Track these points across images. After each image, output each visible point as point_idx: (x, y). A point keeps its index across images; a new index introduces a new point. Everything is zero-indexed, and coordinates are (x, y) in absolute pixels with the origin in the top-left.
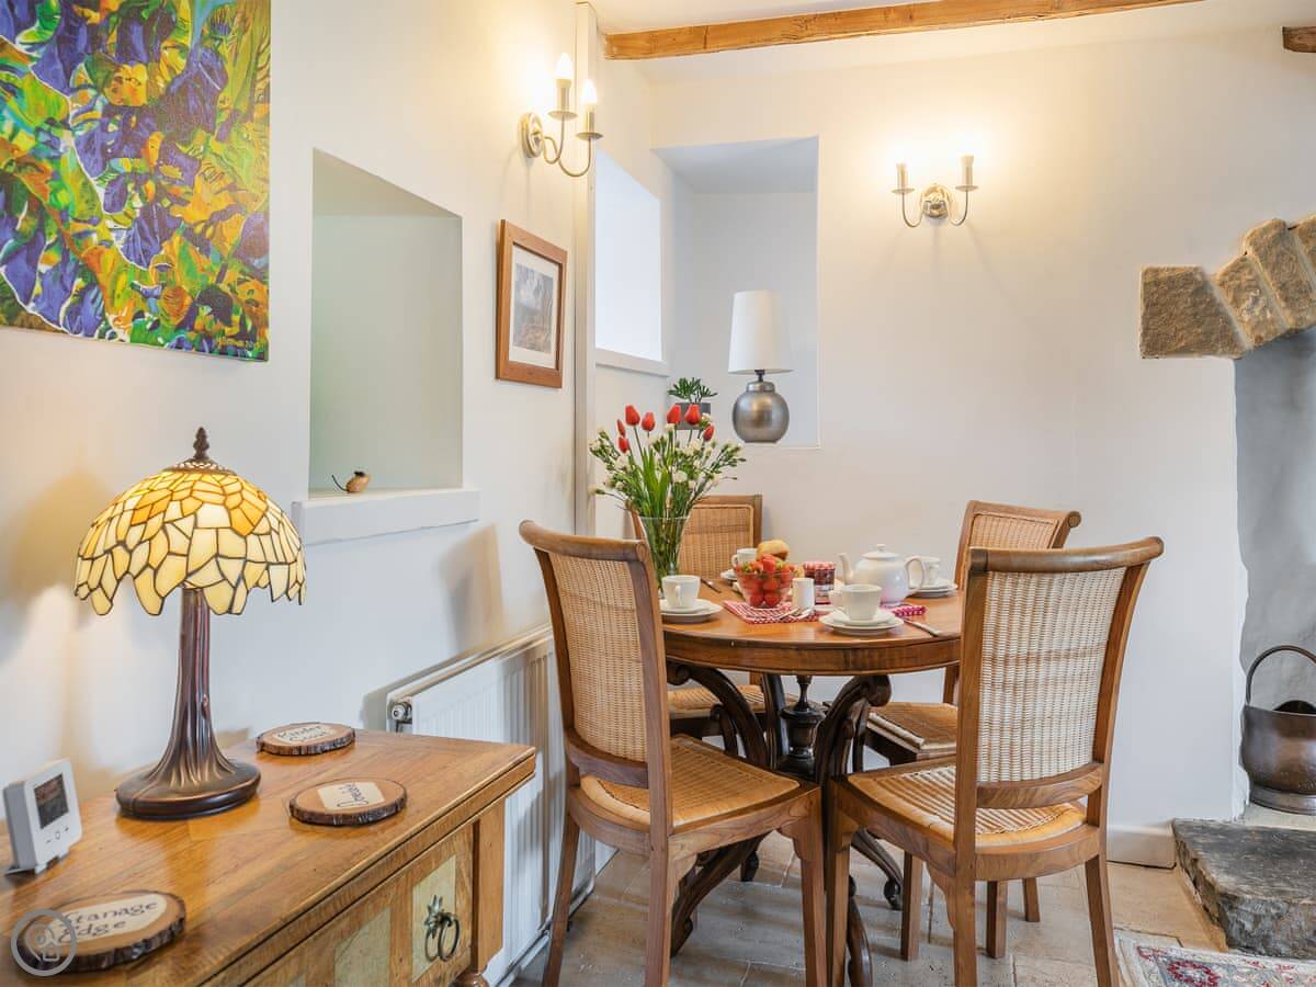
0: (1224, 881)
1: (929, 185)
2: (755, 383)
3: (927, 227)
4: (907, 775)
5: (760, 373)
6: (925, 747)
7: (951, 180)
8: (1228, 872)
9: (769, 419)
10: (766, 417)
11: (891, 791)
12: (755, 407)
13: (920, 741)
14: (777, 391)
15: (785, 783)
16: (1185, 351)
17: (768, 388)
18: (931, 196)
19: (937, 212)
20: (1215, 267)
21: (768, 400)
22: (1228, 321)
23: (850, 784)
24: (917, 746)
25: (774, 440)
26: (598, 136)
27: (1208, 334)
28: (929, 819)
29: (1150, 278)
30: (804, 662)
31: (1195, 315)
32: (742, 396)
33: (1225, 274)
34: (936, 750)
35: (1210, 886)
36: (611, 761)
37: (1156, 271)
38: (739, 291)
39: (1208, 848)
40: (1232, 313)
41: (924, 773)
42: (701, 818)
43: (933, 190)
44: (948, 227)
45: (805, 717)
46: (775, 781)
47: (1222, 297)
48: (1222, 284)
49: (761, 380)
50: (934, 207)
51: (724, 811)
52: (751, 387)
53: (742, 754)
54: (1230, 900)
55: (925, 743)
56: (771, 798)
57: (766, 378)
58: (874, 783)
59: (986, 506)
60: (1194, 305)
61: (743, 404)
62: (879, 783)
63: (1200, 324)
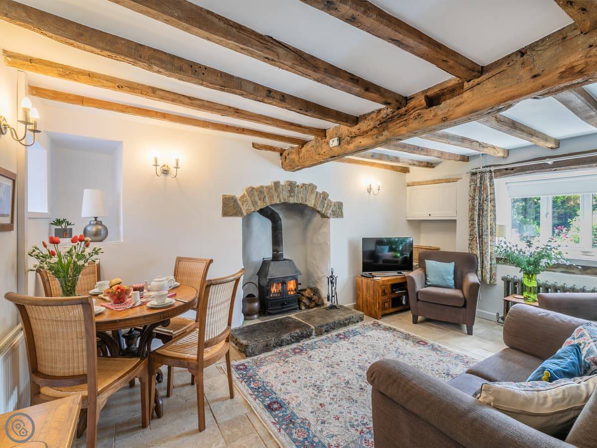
0: (244, 342)
1: (164, 164)
2: (93, 221)
3: (163, 176)
4: (174, 344)
5: (96, 218)
6: (174, 333)
7: (171, 165)
8: (245, 339)
9: (100, 234)
10: (99, 232)
11: (172, 351)
12: (94, 230)
13: (172, 331)
14: (103, 223)
15: (134, 360)
16: (231, 216)
17: (100, 223)
18: (164, 168)
19: (166, 172)
20: (238, 196)
21: (100, 227)
22: (241, 209)
23: (157, 353)
24: (172, 333)
25: (101, 241)
26: (39, 132)
27: (237, 212)
28: (187, 356)
29: (224, 197)
30: (146, 321)
31: (234, 207)
32: (88, 225)
33: (241, 197)
34: (177, 333)
35: (241, 345)
36: (67, 379)
37: (225, 195)
38: (86, 189)
39: (238, 335)
40: (242, 207)
41: (179, 342)
42: (107, 385)
43: (164, 166)
44: (169, 177)
45: (132, 335)
46: (131, 361)
47: (240, 203)
48: (240, 200)
49: (96, 220)
50: (165, 171)
51: (116, 379)
52: (92, 222)
53: (109, 355)
54: (247, 346)
55: (174, 331)
56: (132, 367)
57: (98, 219)
58: (165, 351)
59: (182, 258)
60: (234, 204)
61: (89, 229)
62: (167, 350)
63: (235, 209)
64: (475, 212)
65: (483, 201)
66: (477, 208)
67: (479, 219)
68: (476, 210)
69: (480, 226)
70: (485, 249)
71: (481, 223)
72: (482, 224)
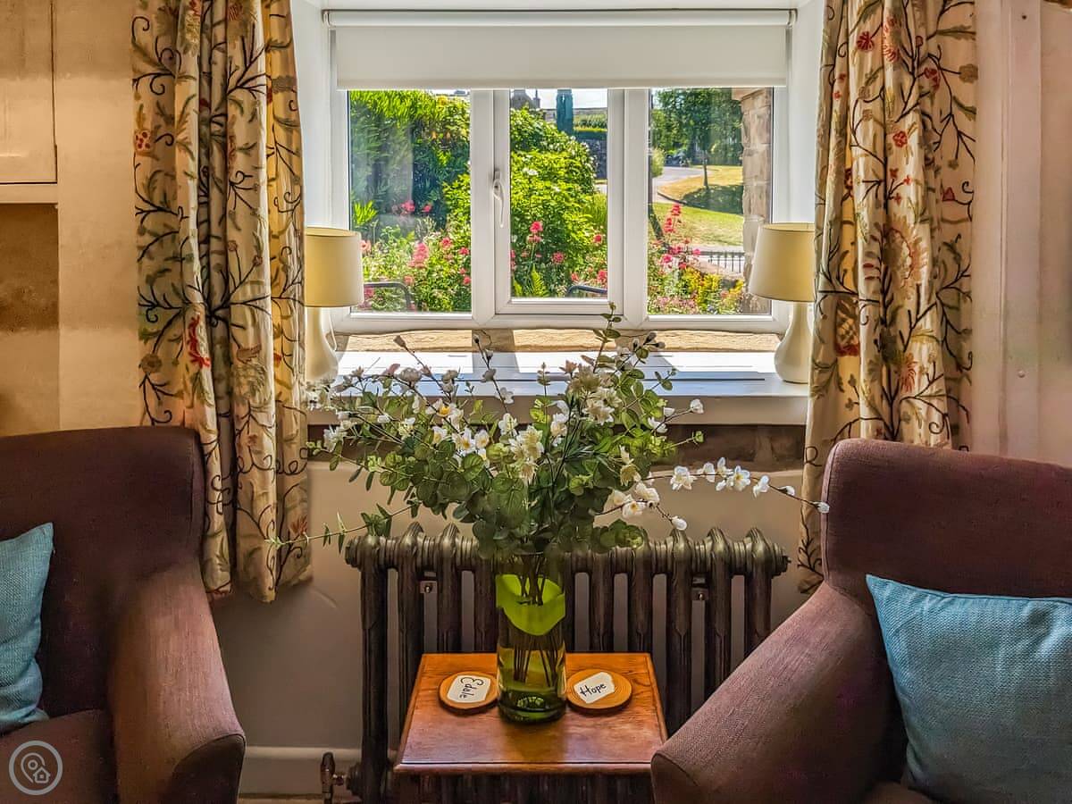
64: (180, 156)
65: (226, 92)
66: (190, 131)
67: (204, 204)
68: (185, 146)
69: (215, 245)
70: (245, 389)
71: (215, 230)
72: (223, 238)
